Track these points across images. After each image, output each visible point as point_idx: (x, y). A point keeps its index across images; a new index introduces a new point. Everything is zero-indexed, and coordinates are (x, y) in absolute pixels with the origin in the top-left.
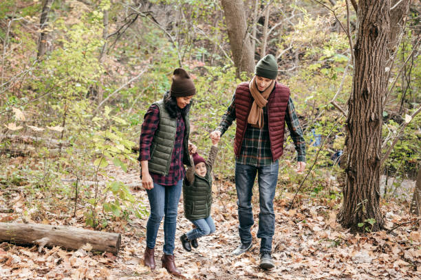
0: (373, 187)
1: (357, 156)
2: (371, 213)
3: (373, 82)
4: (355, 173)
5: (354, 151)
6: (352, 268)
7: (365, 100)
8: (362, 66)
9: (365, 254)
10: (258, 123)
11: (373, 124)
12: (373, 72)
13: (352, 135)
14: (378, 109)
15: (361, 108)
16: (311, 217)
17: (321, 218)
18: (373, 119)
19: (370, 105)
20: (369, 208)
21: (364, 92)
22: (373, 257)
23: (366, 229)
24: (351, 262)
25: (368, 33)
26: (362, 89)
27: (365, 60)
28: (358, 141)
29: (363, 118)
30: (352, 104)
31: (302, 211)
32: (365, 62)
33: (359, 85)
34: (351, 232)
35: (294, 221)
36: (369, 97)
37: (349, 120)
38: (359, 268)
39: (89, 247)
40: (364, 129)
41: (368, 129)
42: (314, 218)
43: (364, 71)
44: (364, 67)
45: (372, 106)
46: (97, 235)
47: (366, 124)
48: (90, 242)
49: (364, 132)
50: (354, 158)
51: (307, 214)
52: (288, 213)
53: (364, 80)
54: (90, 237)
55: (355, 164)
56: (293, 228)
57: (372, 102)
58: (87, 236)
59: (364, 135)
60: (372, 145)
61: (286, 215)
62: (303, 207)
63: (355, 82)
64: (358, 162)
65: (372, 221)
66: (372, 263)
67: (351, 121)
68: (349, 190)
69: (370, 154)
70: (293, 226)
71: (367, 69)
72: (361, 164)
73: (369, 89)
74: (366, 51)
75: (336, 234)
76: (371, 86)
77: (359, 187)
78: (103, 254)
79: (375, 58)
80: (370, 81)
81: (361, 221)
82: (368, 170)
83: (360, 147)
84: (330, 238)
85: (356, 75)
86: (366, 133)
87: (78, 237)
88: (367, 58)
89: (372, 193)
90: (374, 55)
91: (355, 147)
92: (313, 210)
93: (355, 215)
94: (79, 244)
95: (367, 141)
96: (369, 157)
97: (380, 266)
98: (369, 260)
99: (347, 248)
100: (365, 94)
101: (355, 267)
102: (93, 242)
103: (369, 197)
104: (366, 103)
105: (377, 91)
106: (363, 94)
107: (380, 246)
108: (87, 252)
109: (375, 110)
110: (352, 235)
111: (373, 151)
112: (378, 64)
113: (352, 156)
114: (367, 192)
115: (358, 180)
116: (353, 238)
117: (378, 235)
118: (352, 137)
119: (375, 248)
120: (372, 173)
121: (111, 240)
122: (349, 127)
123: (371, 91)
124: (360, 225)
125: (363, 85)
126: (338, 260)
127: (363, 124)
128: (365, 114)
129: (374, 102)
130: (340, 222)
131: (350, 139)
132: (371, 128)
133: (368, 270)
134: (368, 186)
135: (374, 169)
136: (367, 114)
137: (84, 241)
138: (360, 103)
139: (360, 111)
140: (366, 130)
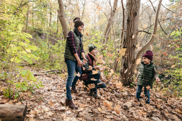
1: (128, 59)
8: (130, 26)
11: (134, 47)
12: (134, 28)
15: (130, 41)
18: (135, 45)
23: (134, 86)
25: (133, 14)
26: (130, 35)
29: (131, 45)
30: (126, 40)
32: (132, 25)
33: (129, 33)
53: (131, 31)
55: (127, 62)
59: (131, 51)
60: (133, 55)
67: (126, 46)
71: (132, 27)
72: (130, 62)
74: (132, 21)
77: (129, 71)
83: (129, 56)
88: (132, 23)
93: (128, 81)
95: (132, 53)
96: (133, 59)
111: (133, 57)
114: (131, 72)
115: (128, 68)
124: (132, 85)
125: (131, 33)
127: (131, 48)
136: (132, 43)
138: (130, 40)
139: (129, 42)
140: (132, 49)
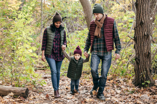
0: (148, 66)
1: (140, 52)
2: (148, 78)
3: (145, 18)
4: (139, 60)
5: (138, 50)
6: (140, 101)
7: (142, 26)
8: (139, 11)
9: (146, 96)
10: (99, 35)
11: (146, 37)
12: (144, 13)
13: (137, 43)
14: (148, 30)
16: (120, 83)
17: (125, 83)
18: (146, 34)
19: (144, 28)
20: (147, 76)
21: (141, 22)
22: (150, 96)
23: (146, 85)
24: (140, 99)
26: (140, 22)
27: (141, 8)
28: (140, 45)
30: (136, 29)
31: (116, 81)
32: (140, 9)
33: (139, 20)
34: (139, 87)
35: (113, 85)
36: (143, 24)
37: (135, 36)
38: (143, 101)
39: (12, 94)
40: (142, 39)
41: (144, 39)
42: (122, 83)
43: (140, 13)
44: (140, 12)
45: (145, 29)
46: (16, 89)
47: (143, 37)
48: (13, 92)
49: (142, 40)
50: (139, 53)
51: (118, 81)
52: (110, 82)
53: (141, 17)
54: (13, 90)
55: (139, 56)
56: (112, 87)
57: (145, 27)
58: (11, 89)
59: (142, 42)
60: (146, 47)
61: (109, 83)
62: (117, 79)
63: (136, 19)
64: (140, 55)
65: (149, 82)
66: (150, 99)
67: (136, 36)
68: (137, 69)
69: (145, 51)
70: (112, 86)
71: (141, 12)
72: (142, 56)
73: (143, 21)
74: (141, 4)
75: (132, 88)
76: (144, 20)
77: (142, 67)
78: (18, 97)
79: (145, 7)
80: (144, 17)
81: (143, 82)
82: (145, 58)
83: (141, 48)
84: (129, 90)
85: (137, 16)
86: (143, 41)
87: (7, 90)
88: (141, 7)
89: (148, 69)
90: (144, 5)
91: (138, 48)
92: (121, 80)
93: (140, 80)
94: (8, 93)
95: (144, 45)
96: (145, 52)
97: (154, 100)
98: (148, 98)
99: (137, 94)
100: (142, 23)
101: (141, 101)
102: (14, 92)
103: (147, 71)
104: (142, 28)
105: (147, 22)
106: (141, 24)
107: (153, 92)
108: (11, 96)
109: (147, 30)
110: (140, 89)
111: (147, 50)
112: (147, 10)
113: (137, 52)
114: (145, 69)
115: (141, 63)
116: (140, 90)
117: (152, 88)
118: (137, 44)
119: (151, 93)
120: (147, 60)
121: (22, 91)
122: (135, 39)
123: (144, 22)
124: (143, 84)
125: (140, 20)
126: (133, 98)
127: (142, 37)
128: (142, 33)
129: (146, 27)
130: (134, 84)
131: (136, 45)
132: (145, 39)
133: (148, 102)
134: (145, 66)
135: (148, 58)
136: (143, 32)
137: (10, 92)
138: (140, 28)
139: (140, 31)
140: (143, 40)
